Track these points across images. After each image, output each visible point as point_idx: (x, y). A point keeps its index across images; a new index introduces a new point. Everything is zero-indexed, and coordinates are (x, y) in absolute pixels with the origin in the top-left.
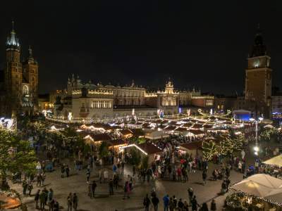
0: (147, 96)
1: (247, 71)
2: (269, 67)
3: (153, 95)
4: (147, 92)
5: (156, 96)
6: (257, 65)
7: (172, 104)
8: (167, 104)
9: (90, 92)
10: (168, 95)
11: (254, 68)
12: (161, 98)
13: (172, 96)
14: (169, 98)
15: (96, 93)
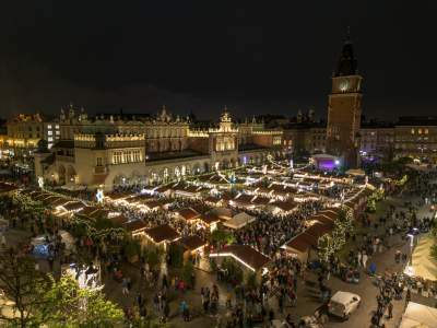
0: (191, 134)
1: (330, 96)
2: (360, 92)
3: (202, 135)
4: (191, 129)
5: (207, 136)
6: (344, 88)
7: (229, 147)
8: (223, 148)
9: (108, 139)
10: (224, 134)
11: (340, 93)
12: (215, 140)
13: (229, 134)
14: (226, 139)
15: (118, 139)
